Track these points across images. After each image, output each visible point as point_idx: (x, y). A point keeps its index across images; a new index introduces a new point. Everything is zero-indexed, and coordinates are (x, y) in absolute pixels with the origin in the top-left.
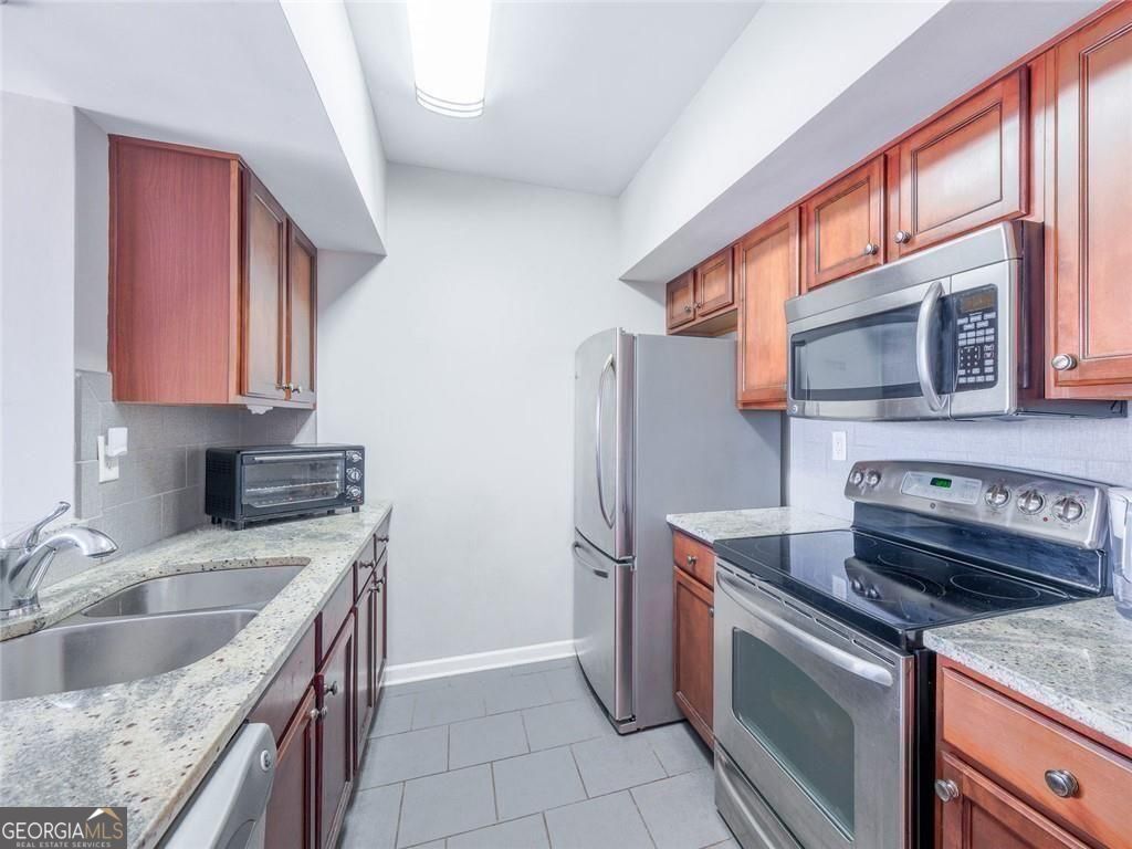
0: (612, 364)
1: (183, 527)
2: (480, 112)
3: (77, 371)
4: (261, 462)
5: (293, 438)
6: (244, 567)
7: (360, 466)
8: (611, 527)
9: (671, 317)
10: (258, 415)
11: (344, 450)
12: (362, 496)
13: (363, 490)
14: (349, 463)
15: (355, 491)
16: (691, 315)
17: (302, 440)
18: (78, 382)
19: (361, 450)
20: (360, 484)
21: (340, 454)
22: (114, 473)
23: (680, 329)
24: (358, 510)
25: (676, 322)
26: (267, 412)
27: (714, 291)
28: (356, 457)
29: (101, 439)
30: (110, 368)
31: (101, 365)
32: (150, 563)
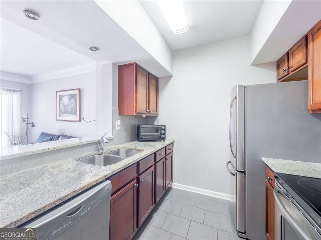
0: (236, 98)
1: (132, 140)
2: (189, 28)
3: (113, 110)
4: (143, 128)
5: (154, 123)
6: (134, 150)
7: (164, 130)
8: (235, 158)
9: (278, 75)
10: (144, 117)
11: (161, 126)
12: (165, 138)
13: (165, 136)
14: (162, 129)
15: (163, 136)
16: (286, 73)
17: (155, 123)
18: (113, 111)
19: (165, 126)
20: (165, 134)
21: (159, 127)
22: (119, 128)
23: (282, 79)
24: (164, 141)
25: (280, 76)
26: (146, 117)
27: (297, 60)
28: (163, 127)
29: (116, 122)
30: (118, 109)
31: (117, 108)
32: (122, 146)
